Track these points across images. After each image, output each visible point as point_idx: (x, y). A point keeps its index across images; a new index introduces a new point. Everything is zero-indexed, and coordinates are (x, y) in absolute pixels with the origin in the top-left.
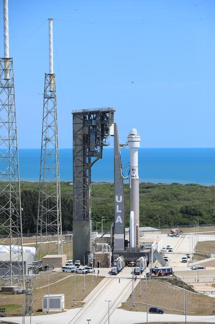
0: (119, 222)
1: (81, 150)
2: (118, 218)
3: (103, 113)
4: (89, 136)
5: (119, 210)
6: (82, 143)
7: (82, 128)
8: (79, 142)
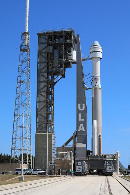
0: (81, 131)
1: (45, 67)
2: (80, 127)
3: (66, 33)
4: (53, 53)
5: (82, 118)
6: (46, 60)
7: (46, 47)
8: (43, 59)
